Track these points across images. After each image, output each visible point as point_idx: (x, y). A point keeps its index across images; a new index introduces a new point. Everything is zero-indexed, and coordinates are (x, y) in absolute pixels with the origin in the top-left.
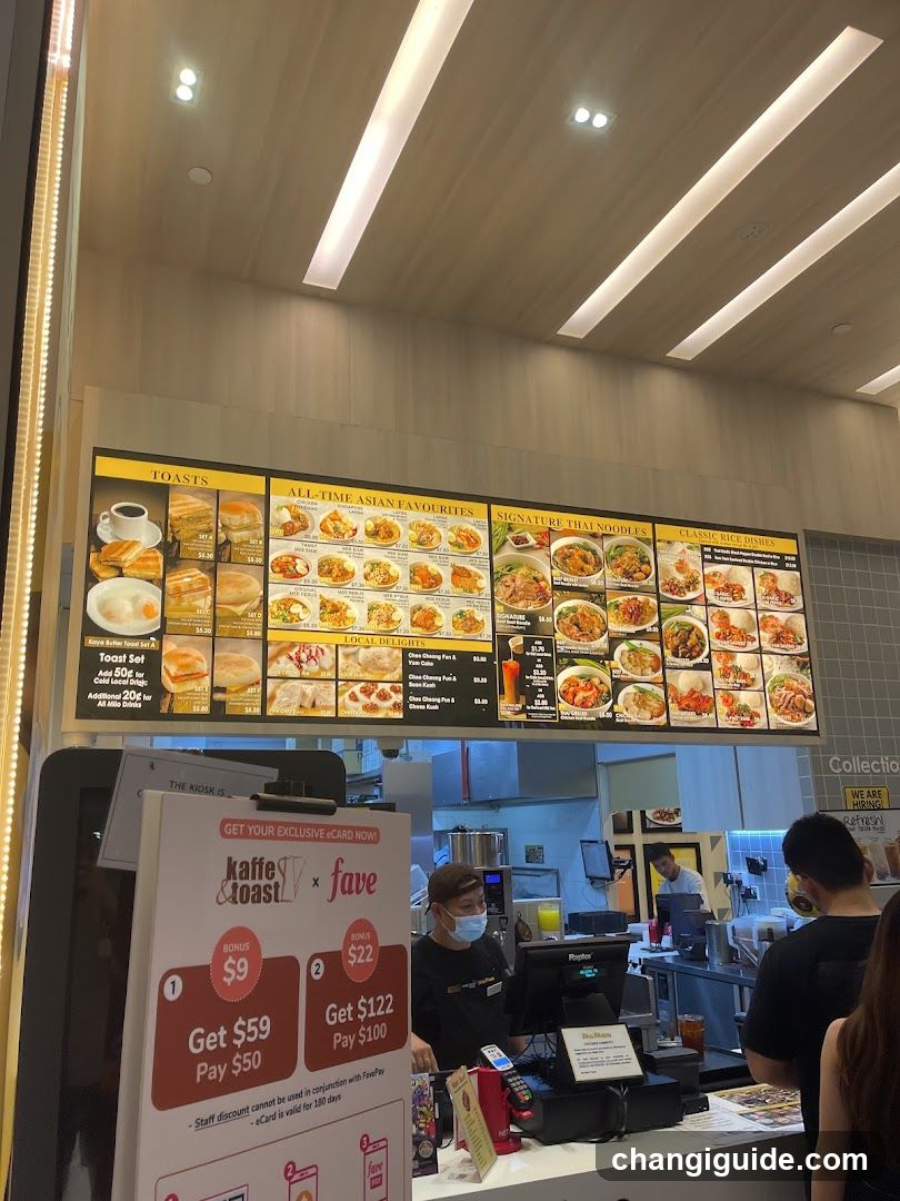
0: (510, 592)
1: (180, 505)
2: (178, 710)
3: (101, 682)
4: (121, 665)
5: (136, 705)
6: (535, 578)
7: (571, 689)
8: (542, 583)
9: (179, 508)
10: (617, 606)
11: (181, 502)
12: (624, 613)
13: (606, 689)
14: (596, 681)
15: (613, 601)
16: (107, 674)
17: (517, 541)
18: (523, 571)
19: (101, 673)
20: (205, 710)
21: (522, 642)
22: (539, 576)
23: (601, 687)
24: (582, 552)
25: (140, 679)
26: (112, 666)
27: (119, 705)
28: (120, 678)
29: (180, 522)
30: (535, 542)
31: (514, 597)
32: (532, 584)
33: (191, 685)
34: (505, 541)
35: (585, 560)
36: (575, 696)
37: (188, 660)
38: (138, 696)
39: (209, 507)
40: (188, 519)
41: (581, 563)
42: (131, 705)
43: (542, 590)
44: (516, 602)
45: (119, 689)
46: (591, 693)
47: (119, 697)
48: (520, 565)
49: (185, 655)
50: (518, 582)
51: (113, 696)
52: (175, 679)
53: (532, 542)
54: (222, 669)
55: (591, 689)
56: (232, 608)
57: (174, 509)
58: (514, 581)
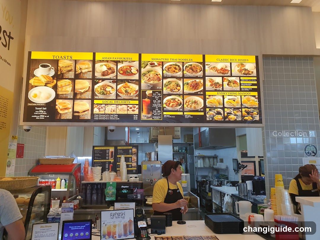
0: (148, 79)
1: (62, 63)
2: (62, 118)
3: (36, 114)
4: (41, 110)
5: (43, 118)
6: (157, 74)
7: (168, 102)
8: (159, 76)
9: (63, 64)
10: (188, 84)
11: (64, 62)
12: (190, 86)
13: (180, 102)
14: (177, 100)
15: (186, 82)
16: (37, 112)
17: (151, 64)
18: (152, 72)
19: (36, 112)
20: (71, 118)
21: (152, 92)
22: (158, 74)
23: (178, 102)
24: (174, 66)
25: (45, 113)
26: (38, 110)
27: (39, 118)
28: (40, 113)
29: (63, 68)
30: (157, 64)
31: (149, 80)
32: (156, 76)
33: (66, 111)
34: (147, 65)
35: (175, 68)
36: (169, 104)
37: (65, 104)
38: (43, 116)
39: (72, 63)
40: (65, 67)
41: (174, 70)
42: (42, 118)
43: (159, 78)
44: (150, 81)
45: (39, 115)
46: (175, 103)
47: (39, 116)
48: (152, 71)
49: (65, 103)
50: (151, 76)
51: (38, 116)
52: (61, 110)
53: (156, 64)
54: (77, 106)
55: (175, 102)
56: (80, 90)
57: (61, 64)
58: (150, 75)
